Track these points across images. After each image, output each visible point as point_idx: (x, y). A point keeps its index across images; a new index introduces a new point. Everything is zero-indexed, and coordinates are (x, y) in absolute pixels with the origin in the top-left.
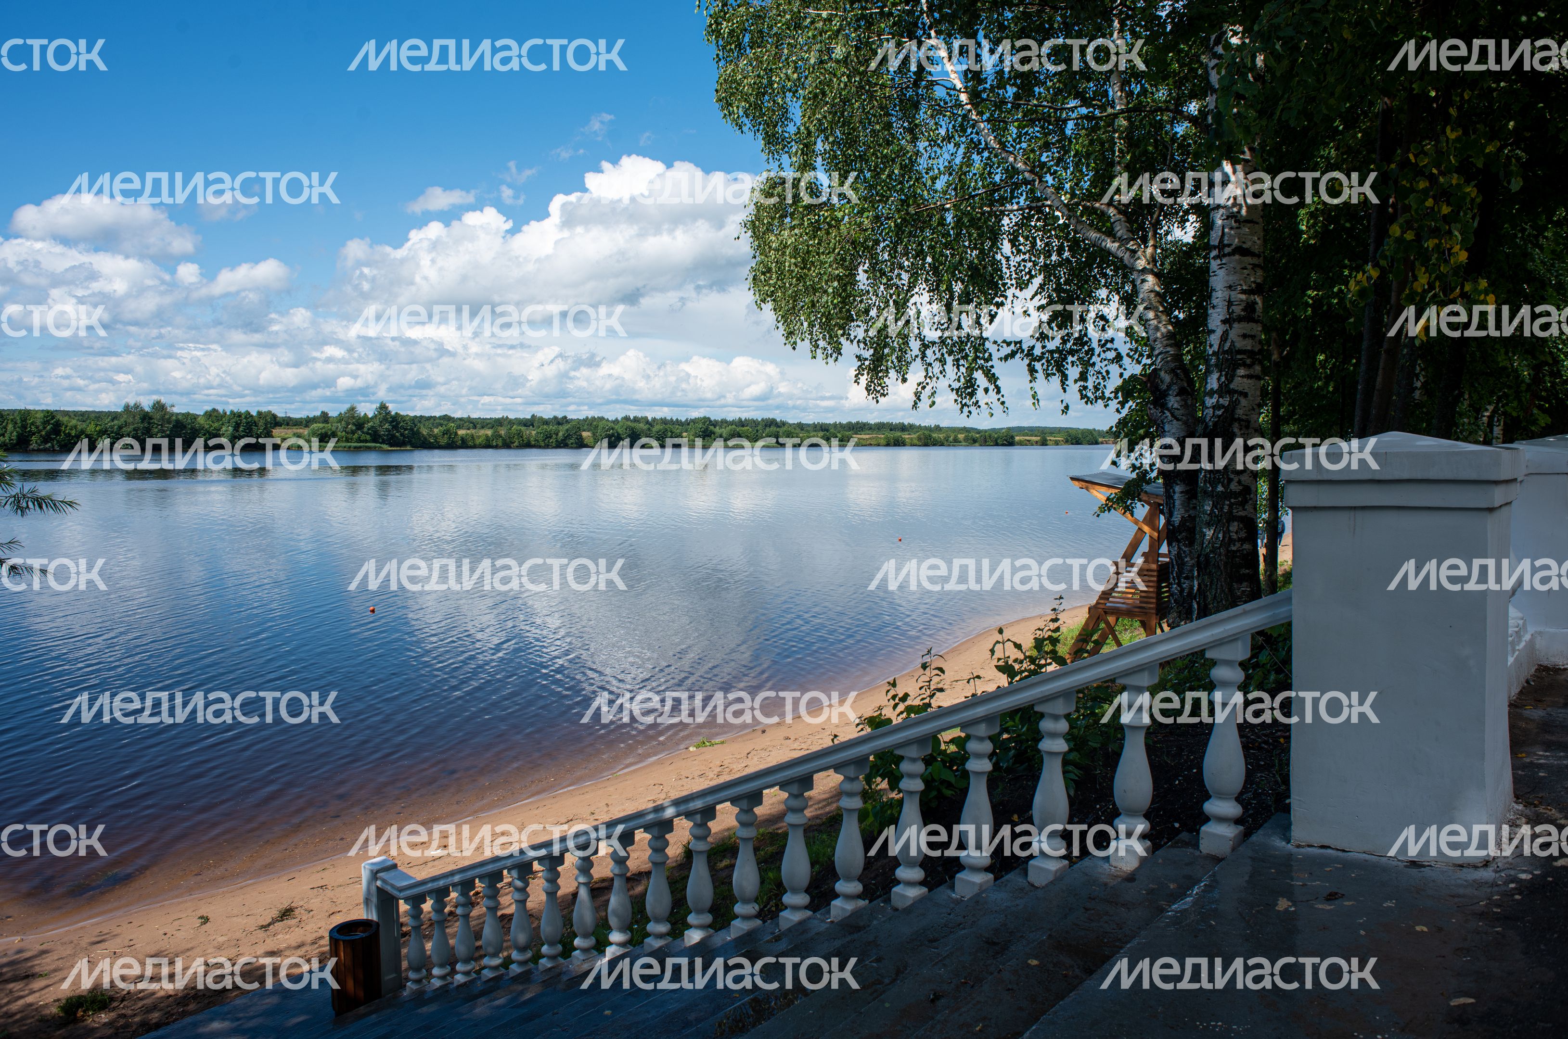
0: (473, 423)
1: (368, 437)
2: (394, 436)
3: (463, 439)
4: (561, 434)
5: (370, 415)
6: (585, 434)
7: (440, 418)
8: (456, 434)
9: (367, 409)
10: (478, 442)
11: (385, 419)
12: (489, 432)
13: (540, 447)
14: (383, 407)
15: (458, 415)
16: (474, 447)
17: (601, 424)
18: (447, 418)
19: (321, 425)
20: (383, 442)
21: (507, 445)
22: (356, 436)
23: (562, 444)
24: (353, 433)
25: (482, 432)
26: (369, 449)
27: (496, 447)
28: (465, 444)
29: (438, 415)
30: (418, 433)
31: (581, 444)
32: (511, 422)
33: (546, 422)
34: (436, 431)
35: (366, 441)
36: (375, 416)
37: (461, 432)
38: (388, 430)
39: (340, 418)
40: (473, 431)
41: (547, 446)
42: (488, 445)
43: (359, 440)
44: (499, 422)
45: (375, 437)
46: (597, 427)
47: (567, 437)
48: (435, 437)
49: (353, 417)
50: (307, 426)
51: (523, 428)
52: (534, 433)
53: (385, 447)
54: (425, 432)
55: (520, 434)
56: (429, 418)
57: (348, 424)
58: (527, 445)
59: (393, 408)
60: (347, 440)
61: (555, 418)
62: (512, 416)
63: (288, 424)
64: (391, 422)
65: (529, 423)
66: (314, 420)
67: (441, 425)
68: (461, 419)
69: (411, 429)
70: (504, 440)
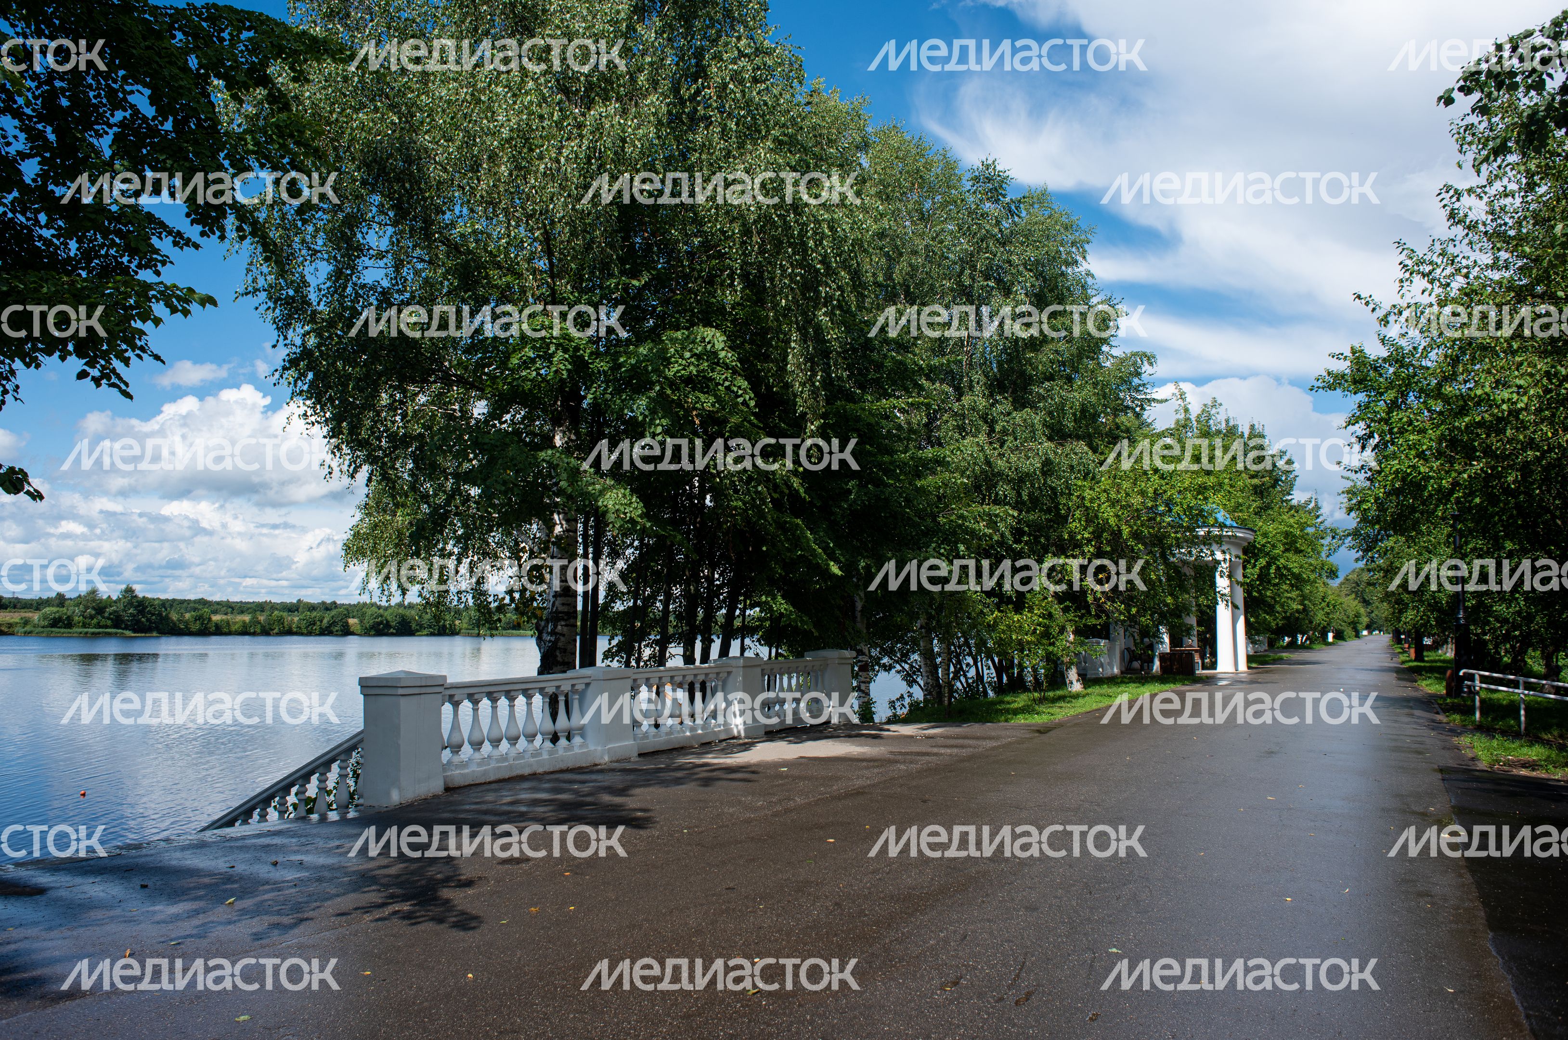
0: (230, 607)
1: (109, 623)
2: (139, 621)
3: (217, 626)
4: (325, 621)
5: (114, 598)
6: (351, 621)
7: (195, 601)
8: (210, 619)
9: (110, 591)
10: (233, 628)
11: (130, 604)
12: (247, 618)
13: (302, 634)
14: (129, 590)
15: (217, 598)
16: (229, 633)
17: (369, 612)
18: (203, 602)
19: (55, 609)
20: (126, 628)
21: (266, 632)
22: (95, 621)
23: (326, 632)
24: (92, 617)
25: (240, 618)
26: (109, 635)
27: (254, 634)
28: (219, 631)
29: (192, 597)
30: (167, 618)
31: (347, 632)
32: (273, 607)
33: (312, 608)
34: (187, 616)
35: (106, 627)
36: (119, 599)
37: (216, 618)
38: (132, 615)
39: (79, 600)
40: (229, 617)
41: (310, 634)
42: (244, 631)
43: (98, 626)
44: (261, 607)
45: (117, 622)
46: (364, 614)
47: (333, 623)
48: (187, 623)
49: (94, 600)
50: (38, 609)
51: (285, 614)
52: (296, 619)
53: (128, 633)
54: (174, 616)
55: (280, 620)
56: (182, 602)
57: (87, 608)
58: (289, 632)
59: (141, 591)
60: (84, 626)
61: (323, 603)
62: (276, 599)
63: (15, 607)
64: (136, 607)
65: (292, 608)
66: (47, 602)
67: (195, 609)
68: (218, 603)
69: (160, 614)
70: (263, 627)
